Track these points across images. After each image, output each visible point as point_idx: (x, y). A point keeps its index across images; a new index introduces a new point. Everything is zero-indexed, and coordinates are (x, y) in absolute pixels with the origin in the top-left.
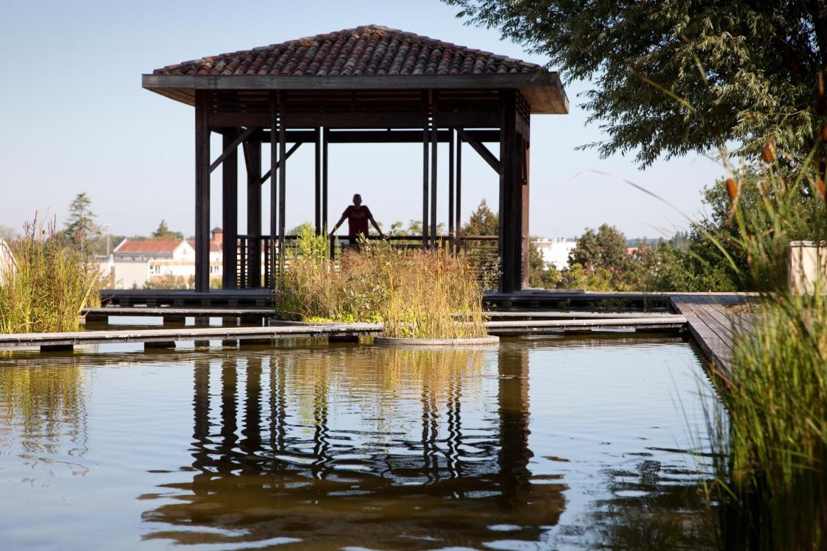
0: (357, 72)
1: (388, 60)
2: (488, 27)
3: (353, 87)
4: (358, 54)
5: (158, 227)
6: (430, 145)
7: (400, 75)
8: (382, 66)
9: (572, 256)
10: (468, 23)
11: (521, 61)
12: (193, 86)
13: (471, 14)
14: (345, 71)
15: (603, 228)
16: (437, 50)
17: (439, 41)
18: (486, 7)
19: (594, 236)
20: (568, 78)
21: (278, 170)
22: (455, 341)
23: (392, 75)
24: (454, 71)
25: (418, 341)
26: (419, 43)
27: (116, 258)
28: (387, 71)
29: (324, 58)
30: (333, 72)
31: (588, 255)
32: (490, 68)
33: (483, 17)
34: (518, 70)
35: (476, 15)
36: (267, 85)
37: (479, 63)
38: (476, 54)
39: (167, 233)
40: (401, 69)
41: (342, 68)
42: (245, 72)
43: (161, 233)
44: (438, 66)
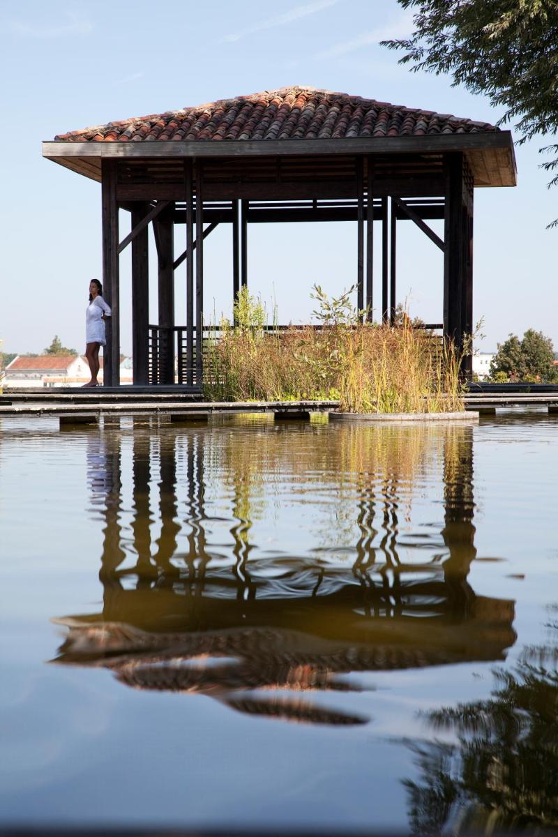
0: (283, 135)
1: (317, 122)
2: (438, 73)
3: (278, 152)
4: (282, 117)
5: (51, 343)
6: (365, 223)
7: (331, 138)
8: (311, 129)
9: (495, 364)
10: (416, 68)
11: (469, 120)
12: (99, 155)
13: (416, 57)
14: (270, 135)
15: (529, 334)
16: (371, 111)
17: (374, 101)
18: (436, 49)
19: (519, 343)
20: (529, 131)
21: (195, 251)
22: (427, 416)
23: (323, 138)
24: (392, 133)
25: (383, 416)
26: (351, 103)
27: (9, 375)
28: (317, 134)
29: (245, 122)
30: (256, 136)
31: (512, 363)
32: (433, 128)
33: (431, 62)
34: (465, 130)
35: (424, 59)
36: (182, 151)
37: (421, 123)
38: (416, 114)
39: (60, 349)
40: (333, 131)
41: (265, 132)
42: (157, 138)
43: (54, 349)
44: (374, 128)
